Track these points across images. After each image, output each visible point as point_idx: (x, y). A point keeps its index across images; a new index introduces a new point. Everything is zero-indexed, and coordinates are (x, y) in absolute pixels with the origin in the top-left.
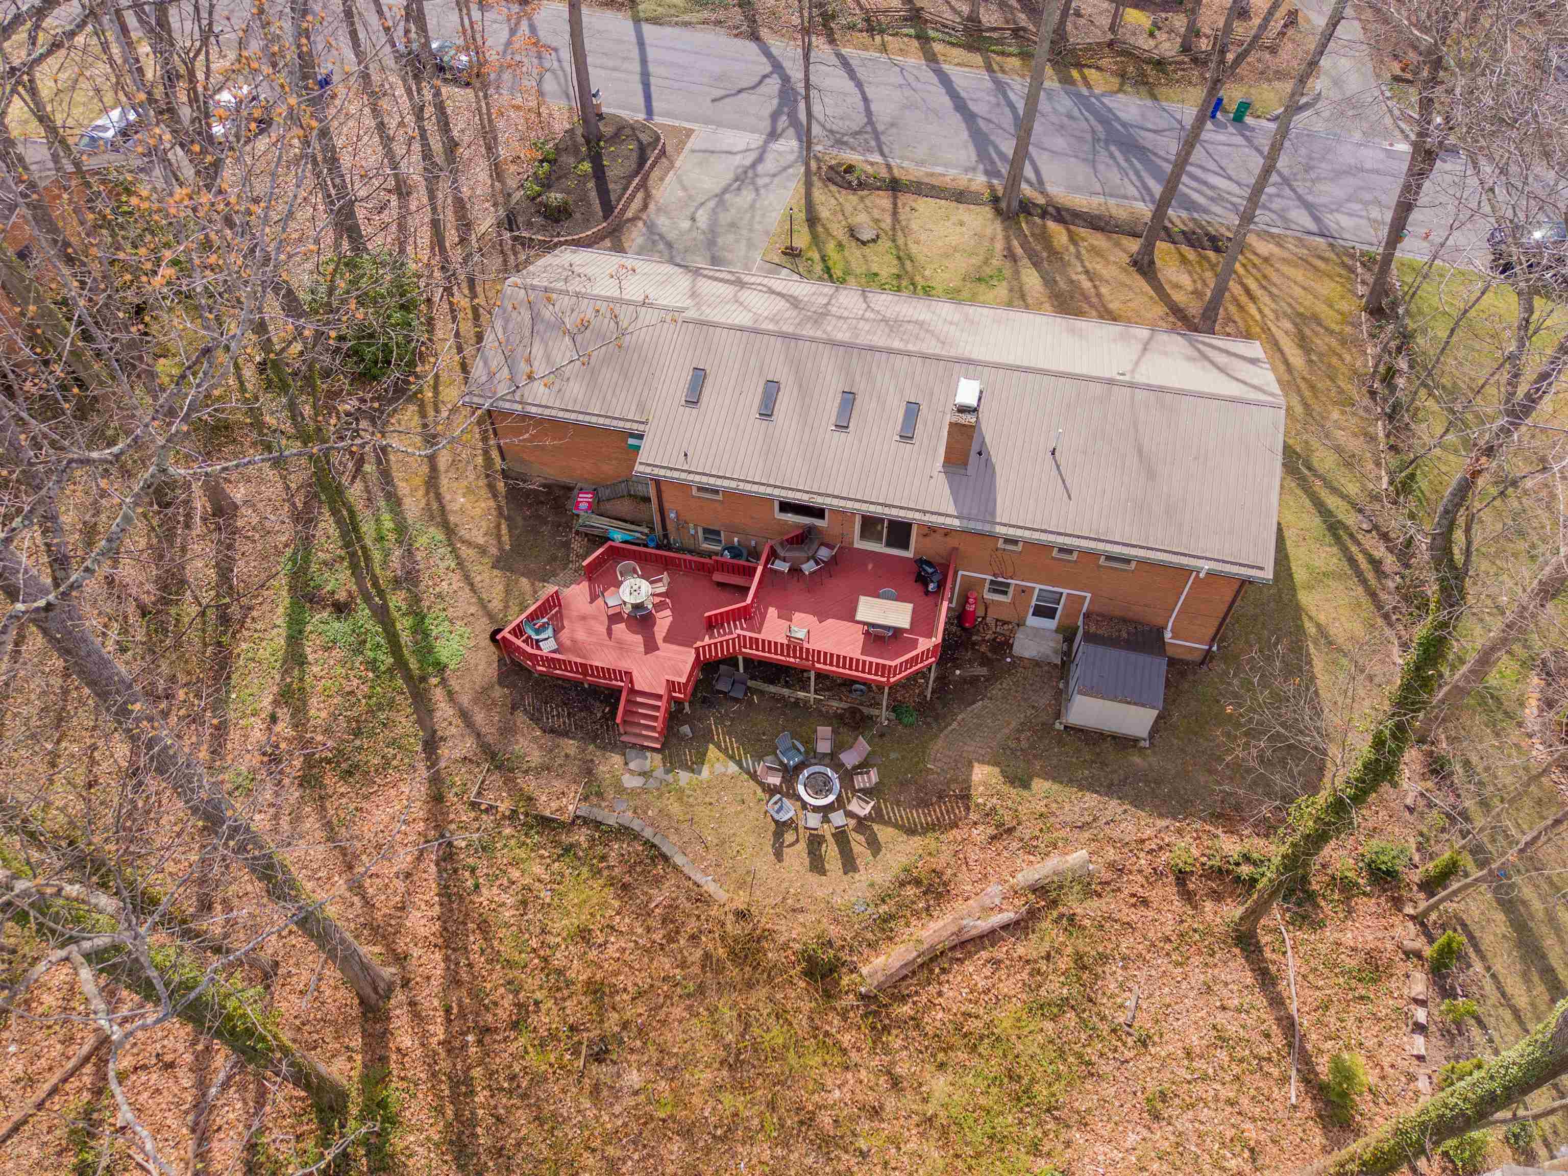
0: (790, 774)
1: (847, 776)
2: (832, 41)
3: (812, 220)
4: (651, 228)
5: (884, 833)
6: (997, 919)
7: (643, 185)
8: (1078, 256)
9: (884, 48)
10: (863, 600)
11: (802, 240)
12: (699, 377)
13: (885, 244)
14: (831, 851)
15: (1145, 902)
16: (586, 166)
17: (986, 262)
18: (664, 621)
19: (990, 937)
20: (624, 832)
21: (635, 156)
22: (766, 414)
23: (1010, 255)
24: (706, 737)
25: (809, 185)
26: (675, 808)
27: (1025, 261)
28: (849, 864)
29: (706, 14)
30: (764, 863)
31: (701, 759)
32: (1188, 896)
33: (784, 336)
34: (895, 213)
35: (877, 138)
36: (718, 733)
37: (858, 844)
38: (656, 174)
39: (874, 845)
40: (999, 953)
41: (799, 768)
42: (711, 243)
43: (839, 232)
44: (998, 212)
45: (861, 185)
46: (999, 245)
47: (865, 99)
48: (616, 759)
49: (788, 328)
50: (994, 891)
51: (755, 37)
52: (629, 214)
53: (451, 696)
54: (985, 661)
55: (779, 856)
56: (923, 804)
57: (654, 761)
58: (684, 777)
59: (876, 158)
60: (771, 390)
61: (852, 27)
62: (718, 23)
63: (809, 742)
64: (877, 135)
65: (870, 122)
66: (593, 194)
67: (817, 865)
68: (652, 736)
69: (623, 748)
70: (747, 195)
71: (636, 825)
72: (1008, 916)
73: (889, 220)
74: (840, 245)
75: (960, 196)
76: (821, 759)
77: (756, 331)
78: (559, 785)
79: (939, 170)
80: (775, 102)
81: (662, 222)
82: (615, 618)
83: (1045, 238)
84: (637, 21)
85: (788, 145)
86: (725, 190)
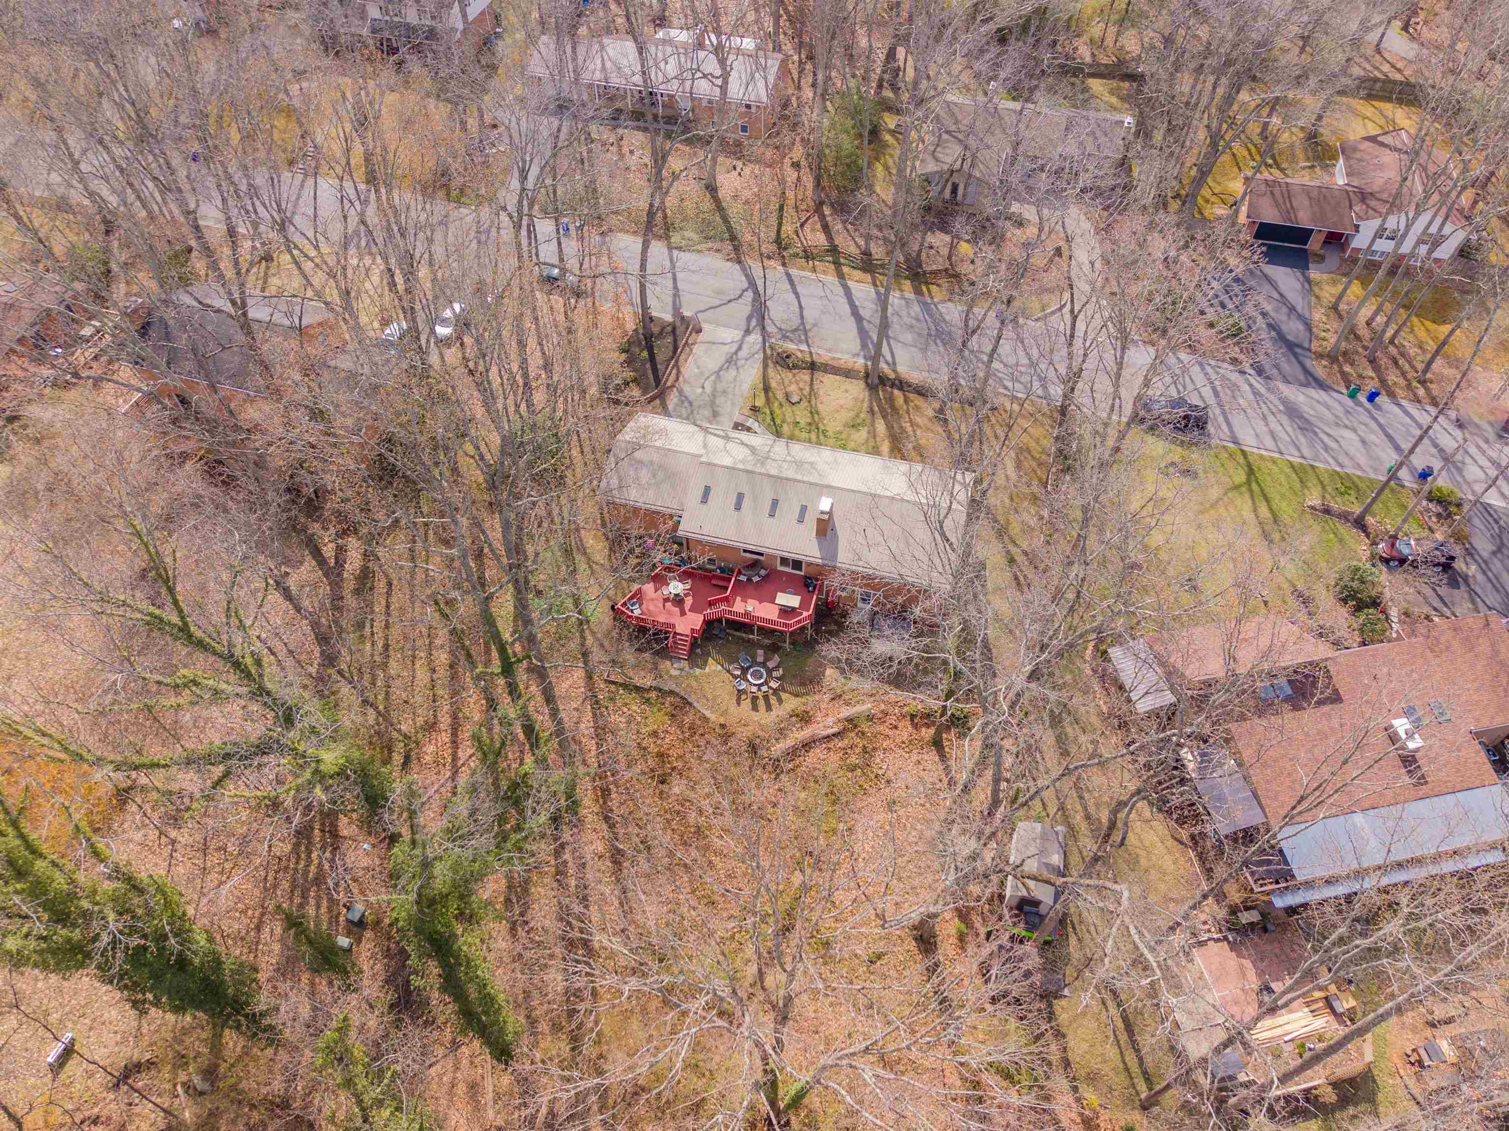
0: (745, 670)
1: (769, 671)
2: (784, 264)
3: (767, 389)
4: (681, 392)
5: (784, 696)
6: (830, 731)
7: (676, 365)
8: (908, 412)
9: (814, 270)
10: (779, 594)
11: (760, 402)
12: (707, 490)
13: (804, 404)
14: (761, 703)
15: (896, 727)
16: (645, 354)
17: (857, 416)
18: (689, 601)
19: (828, 738)
20: (672, 692)
21: (671, 347)
22: (738, 507)
23: (871, 412)
24: (708, 654)
25: (765, 366)
26: (694, 684)
27: (878, 415)
28: (769, 708)
29: (710, 245)
30: (733, 708)
31: (706, 663)
32: (916, 726)
33: (748, 471)
34: (811, 384)
35: (806, 334)
36: (713, 652)
37: (773, 700)
38: (683, 357)
39: (780, 701)
40: (831, 745)
41: (748, 668)
42: (713, 404)
43: (780, 395)
44: (867, 384)
45: (795, 367)
46: (866, 405)
47: (801, 307)
48: (668, 663)
49: (750, 468)
50: (830, 720)
51: (739, 262)
52: (669, 384)
53: (593, 633)
54: (837, 623)
55: (739, 704)
56: (803, 684)
57: (685, 664)
58: (698, 671)
59: (804, 347)
60: (740, 497)
61: (796, 255)
62: (718, 251)
63: (754, 657)
64: (806, 332)
65: (803, 323)
66: (650, 372)
67: (755, 708)
68: (683, 653)
69: (671, 658)
70: (732, 372)
71: (677, 690)
72: (835, 730)
73: (808, 389)
74: (781, 405)
75: (848, 373)
76: (759, 664)
77: (733, 469)
78: (642, 673)
79: (839, 355)
80: (749, 308)
81: (687, 389)
82: (666, 600)
83: (891, 400)
84: (670, 248)
85: (755, 338)
86: (721, 369)
